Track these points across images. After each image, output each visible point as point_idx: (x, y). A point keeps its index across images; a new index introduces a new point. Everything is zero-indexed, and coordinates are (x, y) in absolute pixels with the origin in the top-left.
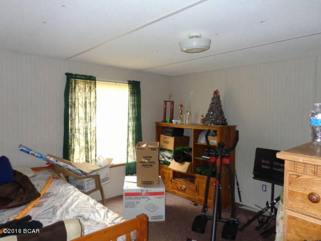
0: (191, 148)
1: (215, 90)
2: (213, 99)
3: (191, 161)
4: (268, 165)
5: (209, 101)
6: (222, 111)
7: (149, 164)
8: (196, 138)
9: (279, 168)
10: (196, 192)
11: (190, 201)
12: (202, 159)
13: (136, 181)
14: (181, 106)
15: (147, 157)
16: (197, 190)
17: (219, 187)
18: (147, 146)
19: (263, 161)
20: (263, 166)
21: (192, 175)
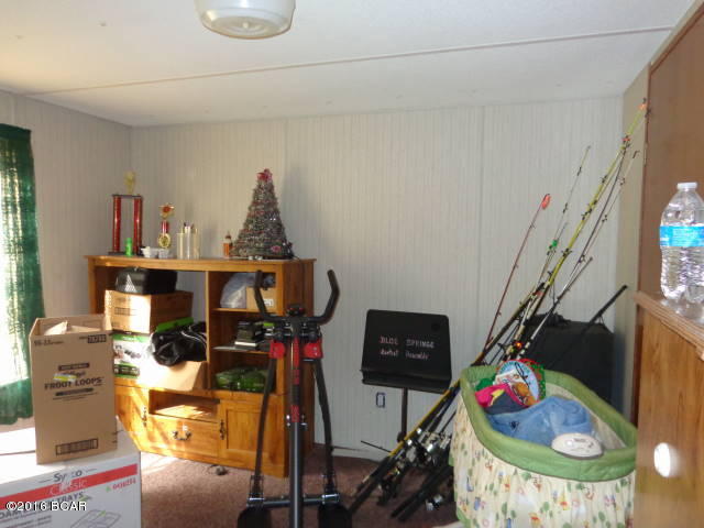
0: (204, 324)
1: (262, 171)
2: (256, 193)
3: (205, 359)
4: (393, 348)
5: (248, 200)
6: (280, 225)
7: (80, 387)
8: (216, 296)
9: (419, 353)
10: (223, 437)
11: (206, 466)
12: (234, 348)
13: (34, 448)
14: (166, 209)
15: (72, 367)
16: (224, 432)
17: (300, 422)
18: (69, 328)
19: (383, 340)
20: (383, 352)
21: (209, 394)
